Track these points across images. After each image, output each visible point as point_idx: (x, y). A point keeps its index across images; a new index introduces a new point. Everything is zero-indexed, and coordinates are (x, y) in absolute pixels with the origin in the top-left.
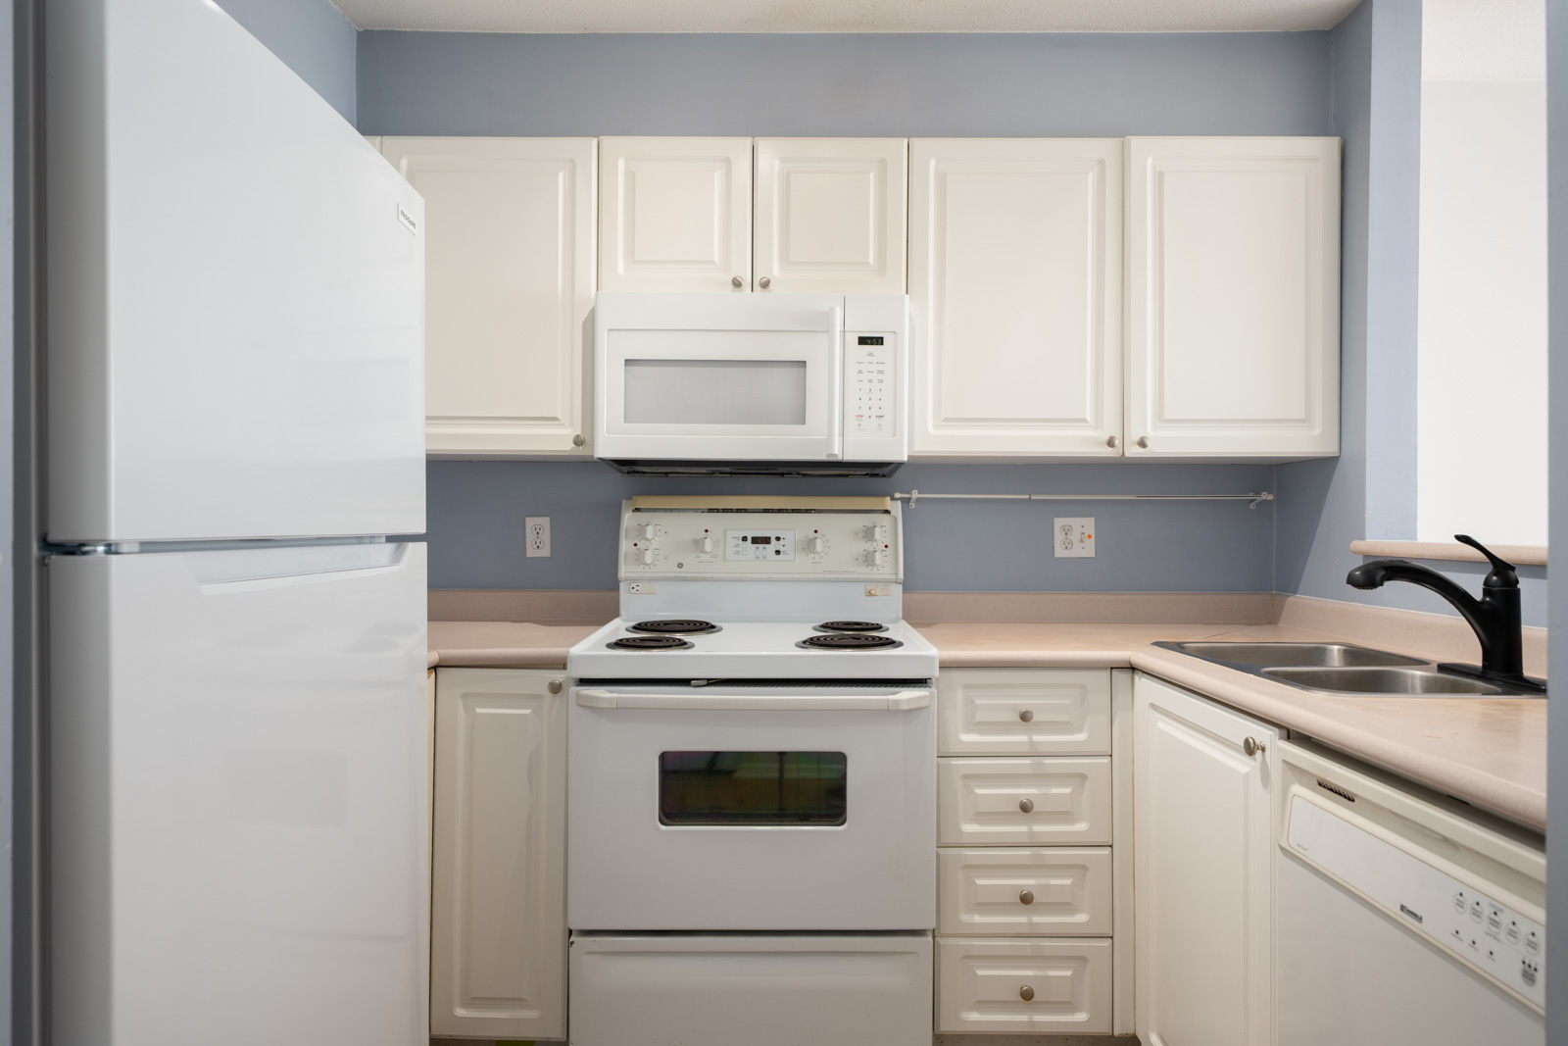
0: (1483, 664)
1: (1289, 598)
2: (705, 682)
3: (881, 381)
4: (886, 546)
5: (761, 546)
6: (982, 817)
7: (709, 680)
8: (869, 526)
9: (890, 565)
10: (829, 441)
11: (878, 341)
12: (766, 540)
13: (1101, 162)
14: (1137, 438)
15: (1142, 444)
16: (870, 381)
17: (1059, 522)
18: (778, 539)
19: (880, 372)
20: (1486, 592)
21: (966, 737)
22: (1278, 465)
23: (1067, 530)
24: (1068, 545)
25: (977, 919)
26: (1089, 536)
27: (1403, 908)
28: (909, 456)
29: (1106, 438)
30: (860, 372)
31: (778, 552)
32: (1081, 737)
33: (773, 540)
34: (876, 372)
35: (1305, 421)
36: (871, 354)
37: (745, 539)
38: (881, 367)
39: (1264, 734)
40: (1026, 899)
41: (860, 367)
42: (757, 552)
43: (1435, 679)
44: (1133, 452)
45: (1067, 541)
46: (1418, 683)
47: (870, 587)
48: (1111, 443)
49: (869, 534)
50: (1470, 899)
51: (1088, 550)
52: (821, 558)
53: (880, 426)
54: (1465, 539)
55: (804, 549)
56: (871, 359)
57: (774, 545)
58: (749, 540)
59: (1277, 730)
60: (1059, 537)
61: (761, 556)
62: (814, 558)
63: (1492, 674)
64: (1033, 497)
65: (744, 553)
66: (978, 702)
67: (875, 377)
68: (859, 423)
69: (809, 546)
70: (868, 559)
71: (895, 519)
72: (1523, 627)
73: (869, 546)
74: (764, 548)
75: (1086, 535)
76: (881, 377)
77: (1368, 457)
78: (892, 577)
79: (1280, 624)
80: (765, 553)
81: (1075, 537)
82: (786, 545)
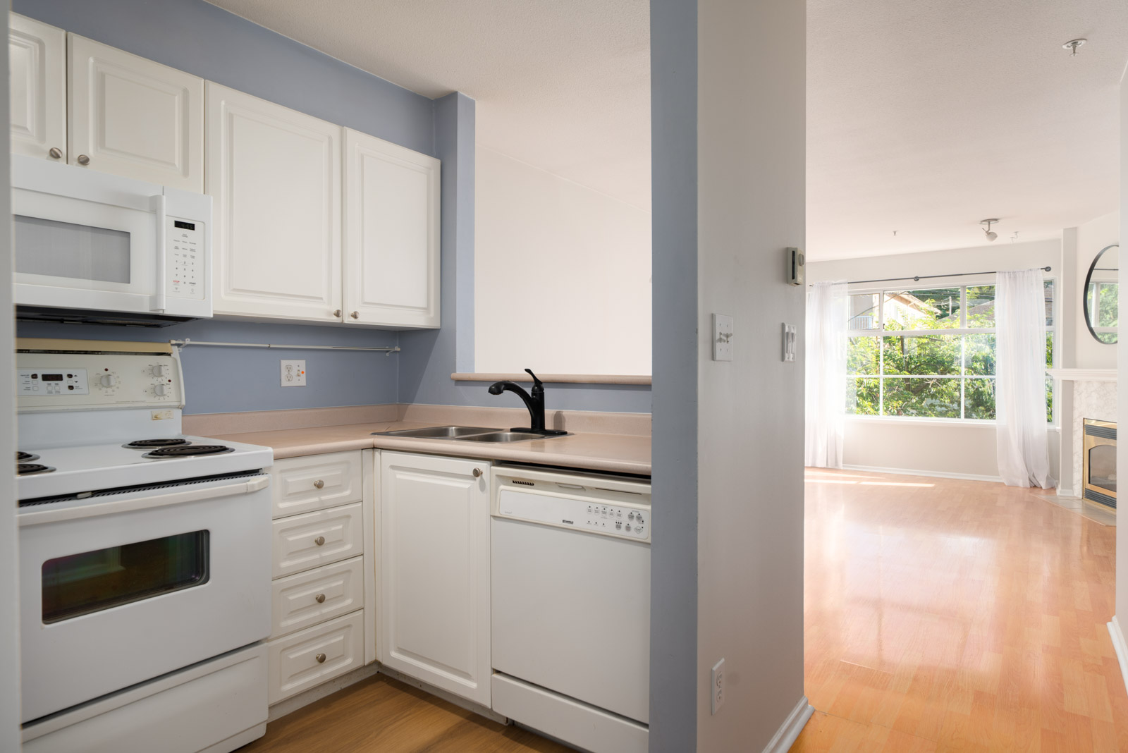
0: (532, 427)
1: (409, 406)
2: (90, 494)
3: (193, 257)
4: (170, 381)
5: (53, 383)
6: (293, 554)
7: (93, 492)
8: (154, 365)
9: (175, 394)
10: (155, 299)
11: (191, 227)
12: (58, 378)
13: (330, 138)
14: (352, 312)
15: (355, 316)
16: (185, 256)
17: (284, 363)
18: (70, 376)
19: (193, 250)
20: (532, 394)
21: (282, 505)
22: (399, 331)
23: (289, 368)
24: (289, 378)
25: (290, 622)
26: (303, 372)
27: (564, 521)
28: (214, 315)
29: (334, 310)
30: (177, 248)
31: (71, 388)
32: (347, 493)
33: (65, 377)
34: (189, 249)
35: (427, 309)
36: (185, 236)
37: (35, 376)
38: (193, 247)
39: (483, 466)
40: (321, 600)
41: (177, 244)
42: (50, 388)
43: (514, 435)
44: (349, 320)
45: (289, 376)
46: (509, 438)
47: (156, 412)
48: (337, 314)
49: (156, 371)
50: (593, 508)
51: (302, 381)
52: (113, 391)
53: (192, 290)
54: (528, 371)
55: (96, 385)
56: (185, 239)
57: (66, 382)
58: (40, 377)
59: (489, 462)
60: (284, 373)
61: (54, 391)
62: (107, 392)
63: (536, 430)
64: (272, 346)
65: (35, 388)
66: (289, 480)
67: (189, 253)
68: (177, 286)
69: (105, 380)
70: (158, 391)
71: (176, 360)
72: (546, 410)
73: (156, 381)
74: (57, 384)
75: (301, 371)
76: (193, 254)
77: (457, 330)
78: (176, 404)
79: (404, 420)
80: (57, 388)
81: (294, 373)
82: (81, 380)
